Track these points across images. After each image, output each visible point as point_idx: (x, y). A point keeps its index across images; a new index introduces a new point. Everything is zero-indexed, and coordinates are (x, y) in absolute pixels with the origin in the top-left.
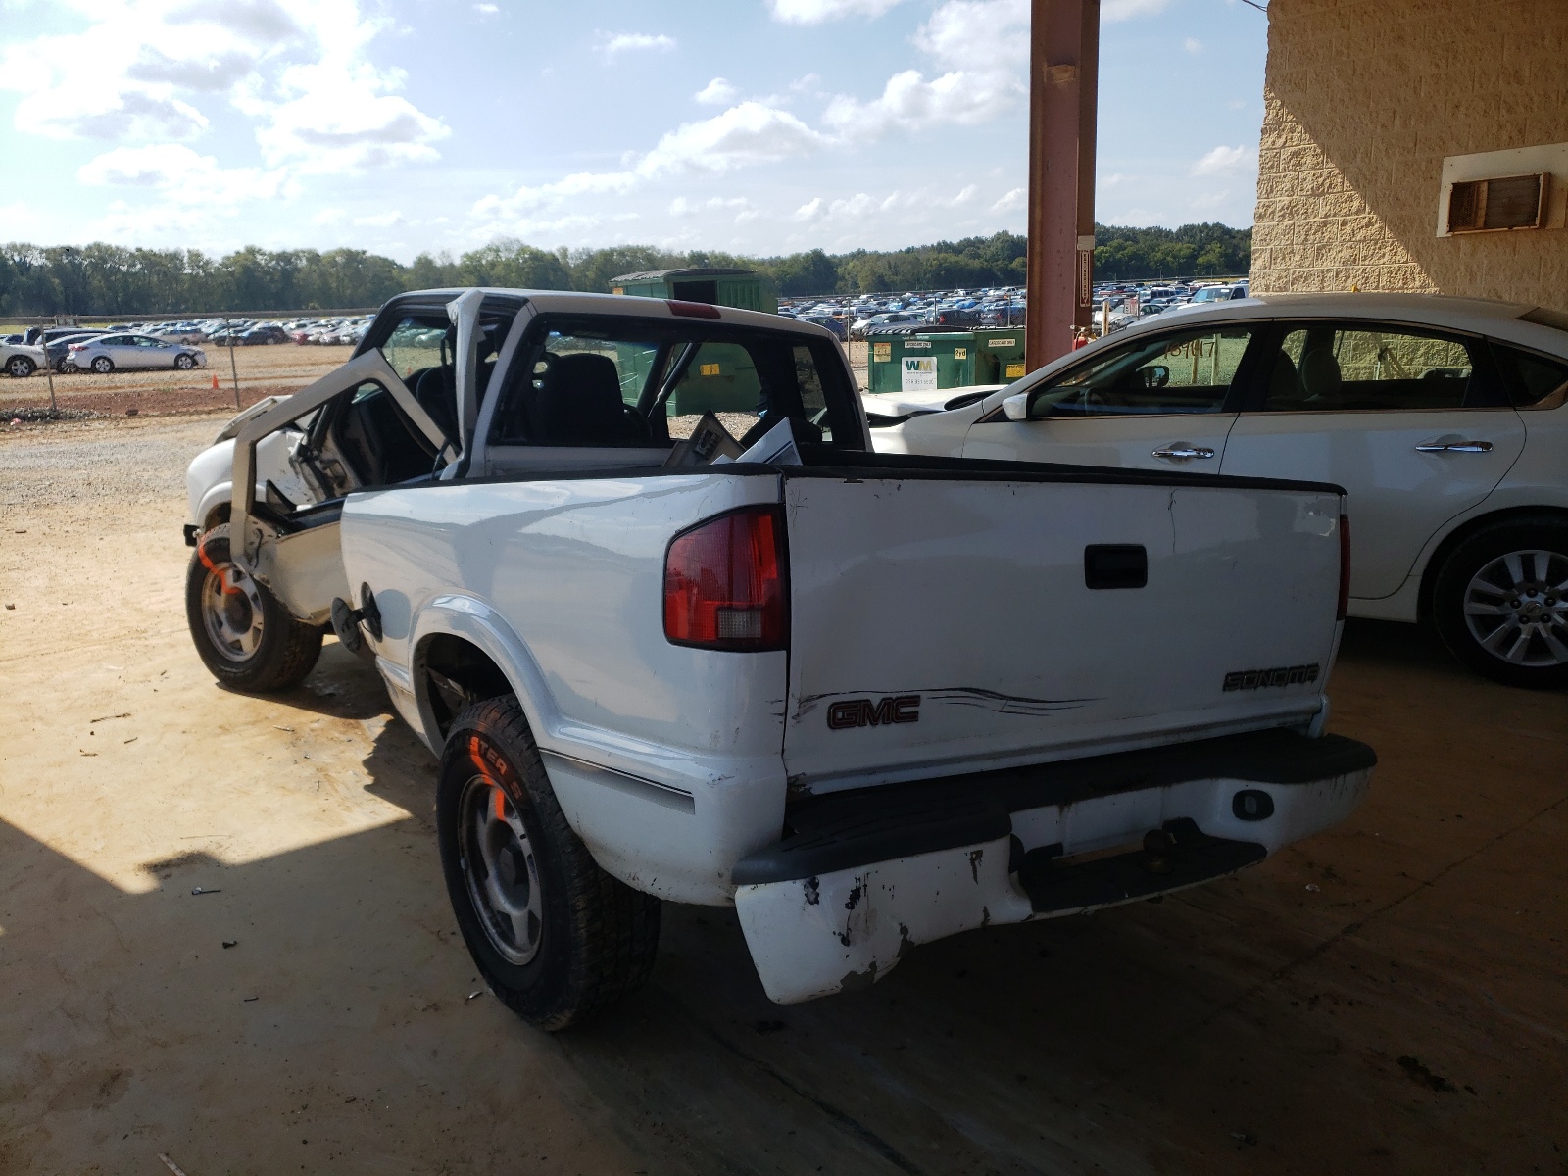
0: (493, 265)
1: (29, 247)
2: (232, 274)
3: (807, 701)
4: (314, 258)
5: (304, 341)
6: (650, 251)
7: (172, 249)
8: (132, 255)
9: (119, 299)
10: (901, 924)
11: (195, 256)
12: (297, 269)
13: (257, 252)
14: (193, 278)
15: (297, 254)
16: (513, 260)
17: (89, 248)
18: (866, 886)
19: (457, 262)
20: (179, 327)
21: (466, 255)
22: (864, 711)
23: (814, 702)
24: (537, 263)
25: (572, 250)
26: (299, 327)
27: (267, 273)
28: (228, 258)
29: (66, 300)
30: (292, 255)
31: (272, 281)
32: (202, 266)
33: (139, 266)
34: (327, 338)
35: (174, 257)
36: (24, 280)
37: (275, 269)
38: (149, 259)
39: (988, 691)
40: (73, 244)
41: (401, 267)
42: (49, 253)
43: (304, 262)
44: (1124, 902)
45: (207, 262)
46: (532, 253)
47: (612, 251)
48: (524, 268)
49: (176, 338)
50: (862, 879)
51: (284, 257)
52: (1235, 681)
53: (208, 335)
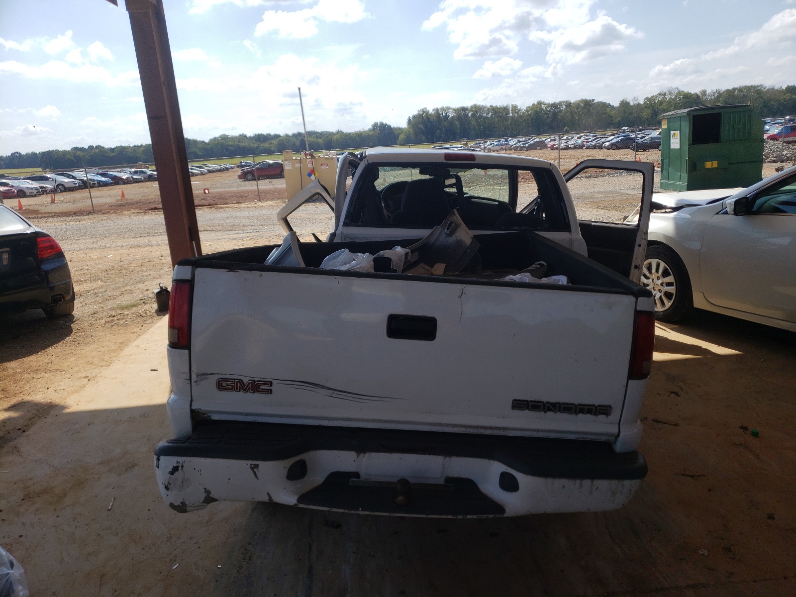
0: (661, 103)
1: (448, 108)
2: (529, 115)
3: (202, 376)
4: (568, 105)
5: (552, 148)
6: (759, 88)
7: (505, 105)
8: (488, 109)
9: (481, 130)
10: (205, 489)
11: (515, 108)
12: (561, 111)
13: (542, 104)
14: (513, 117)
15: (560, 104)
16: (673, 99)
17: (472, 107)
18: (182, 466)
19: (642, 102)
20: (501, 142)
21: (647, 98)
22: (237, 385)
23: (207, 376)
24: (686, 100)
25: (709, 91)
26: (552, 140)
27: (546, 114)
28: (529, 107)
29: (461, 132)
30: (558, 104)
31: (548, 117)
32: (517, 112)
33: (490, 114)
34: (562, 146)
35: (505, 109)
36: (446, 123)
37: (550, 111)
38: (495, 110)
39: (319, 385)
40: (465, 106)
41: (613, 107)
42: (457, 111)
43: (564, 107)
44: (357, 512)
45: (520, 110)
46: (684, 95)
47: (734, 89)
48: (679, 103)
49: (498, 148)
50: (181, 463)
51: (554, 105)
52: (519, 405)
53: (511, 146)
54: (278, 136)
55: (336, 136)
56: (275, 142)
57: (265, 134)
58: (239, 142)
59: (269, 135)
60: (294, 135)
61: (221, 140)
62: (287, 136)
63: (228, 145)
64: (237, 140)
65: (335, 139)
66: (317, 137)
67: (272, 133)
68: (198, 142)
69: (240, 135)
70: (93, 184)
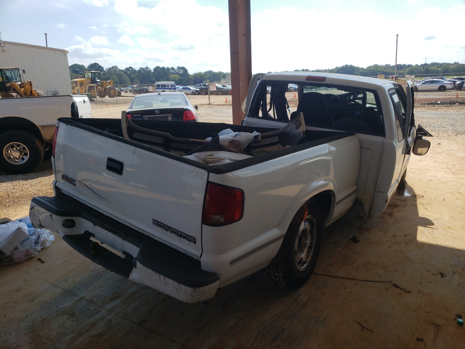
10: (39, 220)
52: (157, 223)
54: (411, 66)
55: (452, 66)
56: (408, 70)
57: (402, 64)
58: (384, 69)
59: (404, 65)
60: (422, 65)
61: (374, 67)
62: (417, 66)
63: (377, 71)
64: (384, 68)
65: (451, 68)
66: (438, 67)
67: (407, 64)
68: (360, 68)
69: (386, 65)
70: (292, 89)
